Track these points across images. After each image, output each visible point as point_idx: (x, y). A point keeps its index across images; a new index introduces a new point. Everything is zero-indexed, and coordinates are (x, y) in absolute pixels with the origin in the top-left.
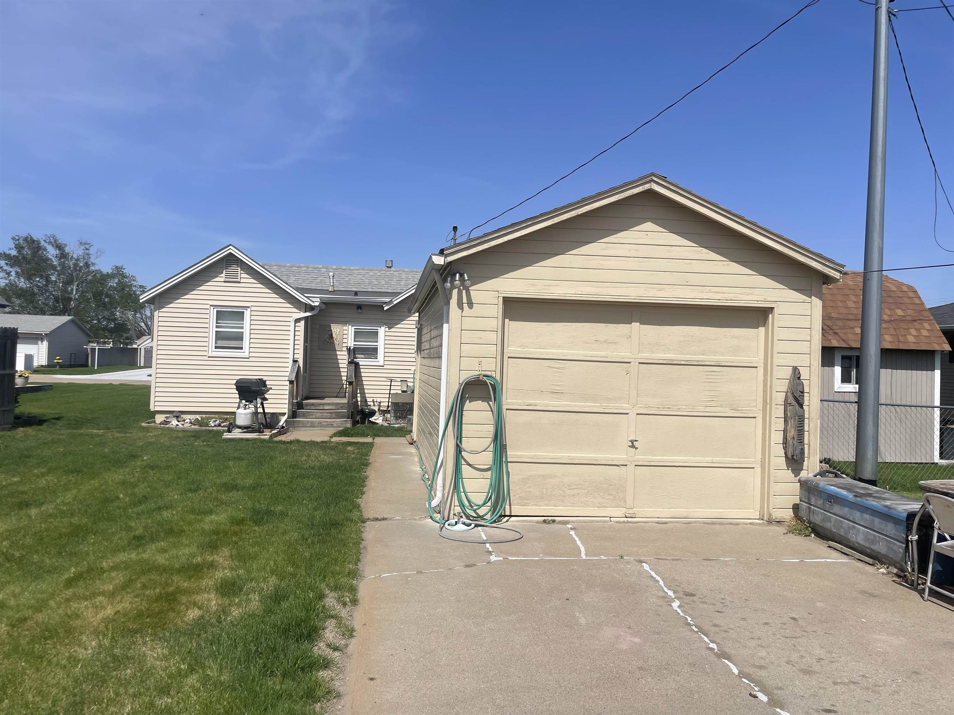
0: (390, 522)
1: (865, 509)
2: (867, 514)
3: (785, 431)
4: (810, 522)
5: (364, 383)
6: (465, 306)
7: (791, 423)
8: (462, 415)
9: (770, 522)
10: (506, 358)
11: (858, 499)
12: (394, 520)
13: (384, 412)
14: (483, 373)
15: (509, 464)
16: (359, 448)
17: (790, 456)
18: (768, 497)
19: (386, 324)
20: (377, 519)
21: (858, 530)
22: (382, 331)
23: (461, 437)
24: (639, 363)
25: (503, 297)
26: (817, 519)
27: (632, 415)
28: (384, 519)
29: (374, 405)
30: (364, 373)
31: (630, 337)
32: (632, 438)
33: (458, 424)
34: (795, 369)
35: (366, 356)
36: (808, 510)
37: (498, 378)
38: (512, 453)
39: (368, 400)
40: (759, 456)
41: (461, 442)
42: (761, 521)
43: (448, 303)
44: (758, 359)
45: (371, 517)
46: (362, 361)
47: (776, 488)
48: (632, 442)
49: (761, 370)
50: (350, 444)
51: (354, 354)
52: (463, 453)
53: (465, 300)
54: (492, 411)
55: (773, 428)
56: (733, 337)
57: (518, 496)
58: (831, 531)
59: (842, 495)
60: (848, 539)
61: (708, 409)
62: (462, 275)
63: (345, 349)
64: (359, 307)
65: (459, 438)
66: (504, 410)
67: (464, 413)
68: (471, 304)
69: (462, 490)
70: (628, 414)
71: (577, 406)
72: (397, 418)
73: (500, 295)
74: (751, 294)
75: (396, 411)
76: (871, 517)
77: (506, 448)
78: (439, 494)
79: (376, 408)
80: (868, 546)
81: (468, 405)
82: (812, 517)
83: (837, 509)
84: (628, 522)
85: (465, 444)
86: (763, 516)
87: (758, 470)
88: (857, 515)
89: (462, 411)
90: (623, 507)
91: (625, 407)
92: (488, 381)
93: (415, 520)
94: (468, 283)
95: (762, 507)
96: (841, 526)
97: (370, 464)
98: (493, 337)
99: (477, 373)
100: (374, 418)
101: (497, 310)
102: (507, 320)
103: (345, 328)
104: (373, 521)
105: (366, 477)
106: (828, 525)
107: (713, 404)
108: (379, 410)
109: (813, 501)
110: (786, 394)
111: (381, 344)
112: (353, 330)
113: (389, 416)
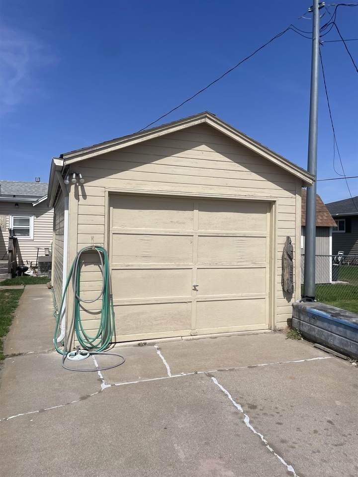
0: (25, 357)
1: (339, 324)
2: (341, 327)
3: (283, 275)
4: (300, 331)
5: (21, 250)
6: (81, 197)
7: (286, 271)
8: (79, 275)
9: (275, 331)
10: (111, 234)
11: (335, 318)
12: (29, 354)
13: (34, 268)
14: (95, 245)
15: (114, 307)
16: (13, 294)
17: (286, 290)
18: (274, 316)
19: (34, 215)
20: (14, 355)
21: (335, 337)
22: (32, 219)
23: (79, 291)
24: (199, 236)
25: (109, 192)
26: (305, 329)
27: (195, 269)
28: (20, 354)
29: (28, 264)
30: (21, 244)
31: (193, 219)
32: (195, 284)
33: (76, 282)
34: (288, 238)
35: (22, 234)
36: (298, 323)
37: (106, 248)
38: (116, 300)
39: (24, 261)
40: (268, 291)
41: (79, 295)
42: (270, 331)
43: (68, 195)
44: (267, 233)
45: (10, 354)
46: (19, 238)
47: (278, 310)
48: (195, 286)
49: (268, 239)
50: (7, 291)
51: (14, 233)
52: (81, 302)
53: (80, 193)
54: (102, 271)
55: (276, 274)
56: (253, 219)
57: (120, 328)
58: (315, 337)
59: (323, 315)
60: (328, 342)
61: (239, 264)
62: (77, 175)
63: (8, 230)
64: (17, 204)
65: (77, 292)
66: (111, 270)
67: (81, 273)
68: (85, 196)
69: (80, 329)
70: (191, 269)
71: (161, 265)
72: (42, 271)
73: (106, 190)
74: (263, 192)
75: (41, 268)
76: (345, 330)
77: (112, 297)
78: (63, 333)
79: (29, 266)
80: (342, 347)
81: (84, 268)
82: (301, 327)
83: (319, 323)
84: (193, 339)
85: (82, 296)
86: (271, 327)
87: (267, 300)
88: (334, 328)
89: (80, 272)
90: (189, 329)
91: (190, 264)
92: (98, 251)
93: (45, 353)
94: (82, 181)
95: (270, 321)
96: (323, 334)
97: (18, 305)
98: (102, 219)
99: (90, 245)
100: (27, 271)
101: (105, 201)
102: (111, 208)
103: (7, 217)
104: (11, 356)
105: (13, 317)
106: (313, 333)
107: (242, 260)
108: (31, 267)
109: (302, 318)
110: (283, 253)
111: (31, 227)
112: (13, 219)
113: (37, 270)
